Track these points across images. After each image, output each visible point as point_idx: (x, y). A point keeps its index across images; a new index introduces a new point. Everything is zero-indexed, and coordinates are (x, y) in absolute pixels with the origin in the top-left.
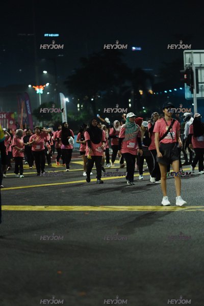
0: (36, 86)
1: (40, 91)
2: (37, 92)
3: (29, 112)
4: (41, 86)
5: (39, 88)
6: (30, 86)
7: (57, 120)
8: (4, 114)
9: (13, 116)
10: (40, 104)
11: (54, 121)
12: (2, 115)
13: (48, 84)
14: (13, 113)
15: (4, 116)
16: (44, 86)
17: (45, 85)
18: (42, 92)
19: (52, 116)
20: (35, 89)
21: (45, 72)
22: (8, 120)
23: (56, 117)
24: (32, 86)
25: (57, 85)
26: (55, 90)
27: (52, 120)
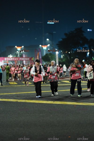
0: (43, 46)
1: (45, 48)
2: (44, 49)
4: (45, 46)
6: (40, 46)
9: (33, 59)
12: (28, 58)
13: (49, 45)
16: (47, 46)
19: (50, 60)
20: (42, 47)
21: (48, 39)
22: (30, 61)
24: (42, 45)
25: (53, 45)
26: (52, 48)
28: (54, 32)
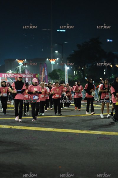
0: (51, 59)
1: (53, 62)
2: (52, 63)
3: (46, 74)
4: (53, 60)
6: (47, 59)
7: (62, 79)
8: (32, 74)
9: (37, 76)
10: (53, 70)
11: (60, 80)
12: (31, 75)
13: (58, 59)
14: (37, 74)
17: (56, 59)
18: (54, 63)
19: (59, 77)
20: (50, 61)
21: (57, 52)
23: (61, 78)
24: (49, 59)
25: (63, 59)
26: (62, 62)
27: (59, 79)
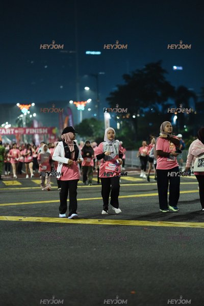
0: (77, 102)
1: (81, 107)
2: (78, 109)
4: (82, 102)
5: (81, 104)
6: (71, 102)
7: (98, 136)
8: (45, 128)
9: (54, 131)
11: (95, 138)
12: (44, 130)
13: (89, 101)
14: (54, 128)
15: (46, 131)
16: (85, 102)
18: (83, 109)
19: (93, 132)
20: (75, 105)
21: (87, 89)
22: (49, 135)
23: (97, 134)
24: (74, 102)
25: (98, 101)
26: (96, 106)
27: (93, 136)
28: (101, 73)
